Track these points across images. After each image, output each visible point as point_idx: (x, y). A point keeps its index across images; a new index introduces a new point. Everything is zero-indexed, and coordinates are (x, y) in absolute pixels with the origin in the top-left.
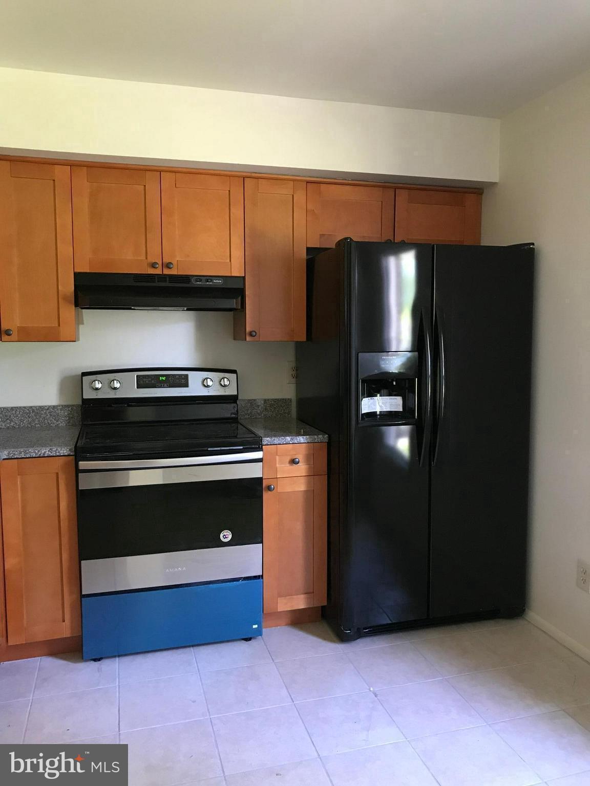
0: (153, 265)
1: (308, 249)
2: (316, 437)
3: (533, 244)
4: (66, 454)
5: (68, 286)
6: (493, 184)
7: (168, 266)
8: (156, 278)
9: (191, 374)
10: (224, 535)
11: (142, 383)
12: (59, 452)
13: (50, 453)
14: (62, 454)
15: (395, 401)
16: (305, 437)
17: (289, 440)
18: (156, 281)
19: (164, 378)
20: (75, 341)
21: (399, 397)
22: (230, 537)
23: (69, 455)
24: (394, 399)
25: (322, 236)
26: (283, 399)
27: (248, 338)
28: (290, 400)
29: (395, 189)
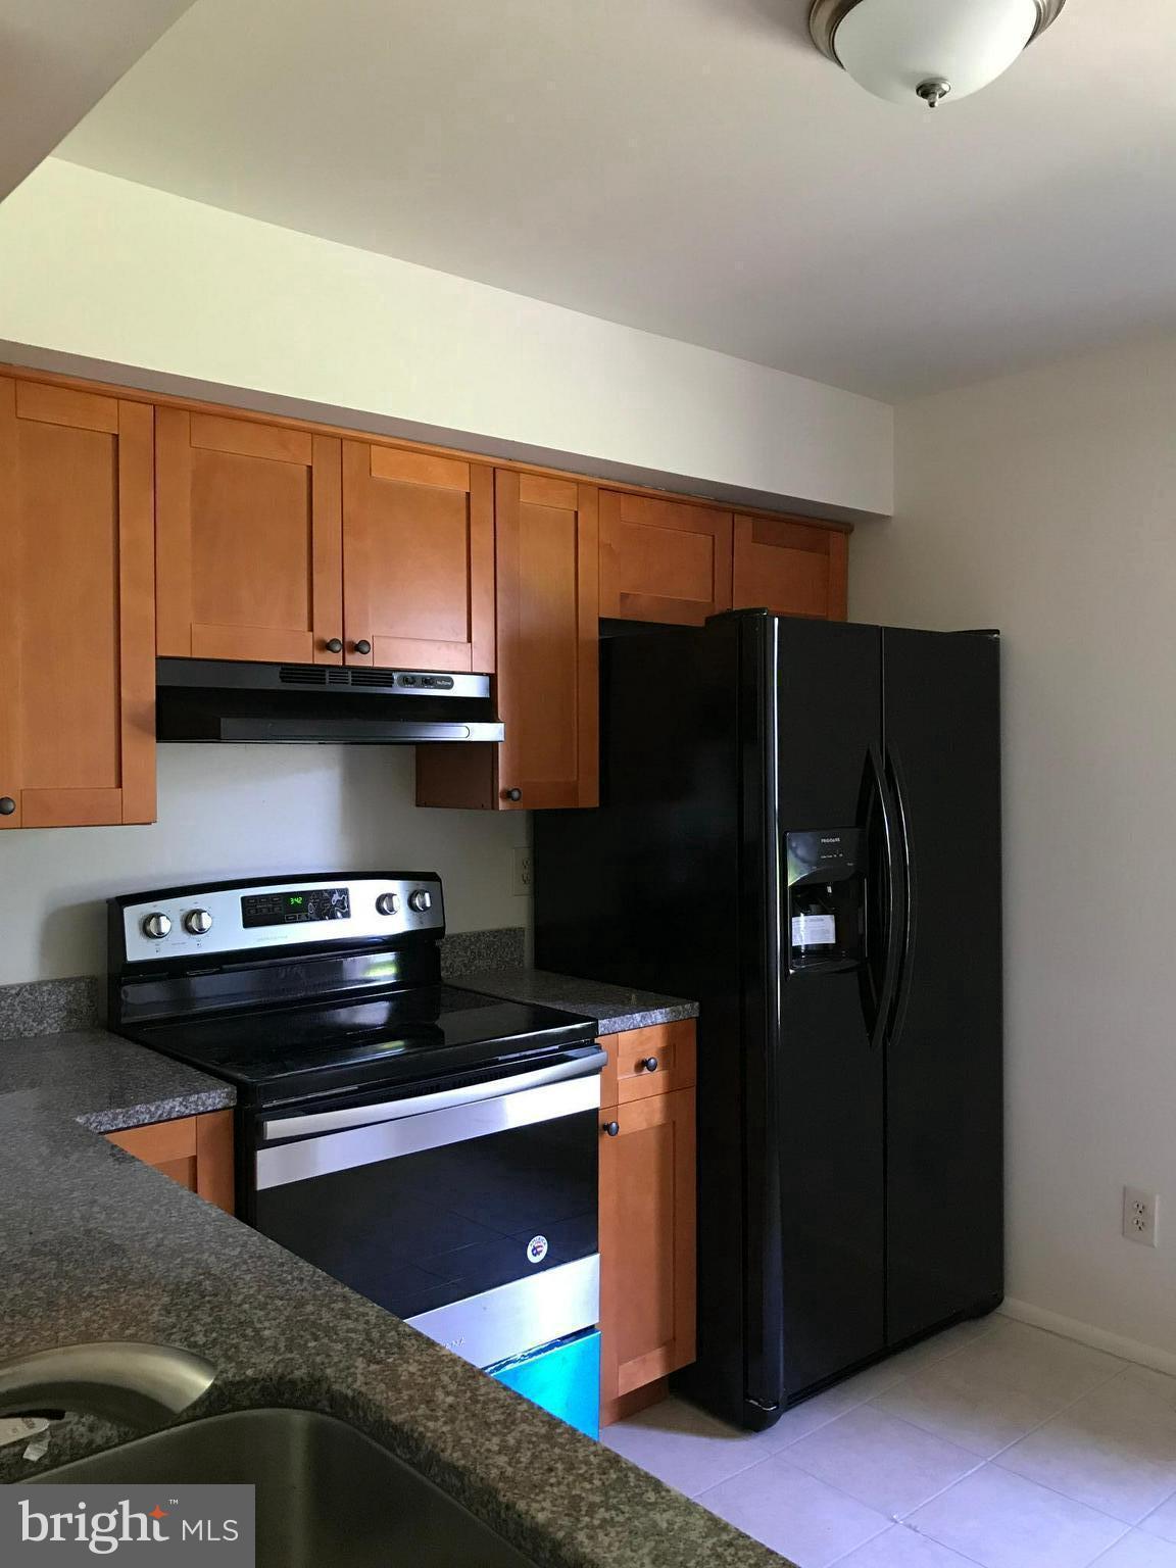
0: (326, 646)
1: (602, 621)
2: (680, 1008)
3: (997, 632)
4: (219, 1106)
5: (142, 691)
6: (881, 519)
7: (359, 647)
8: (327, 674)
9: (355, 887)
10: (535, 1248)
11: (256, 914)
12: (204, 1104)
13: (183, 1109)
14: (210, 1108)
15: (820, 923)
16: (663, 1011)
17: (639, 1019)
18: (327, 680)
19: (299, 901)
20: (149, 824)
21: (828, 916)
22: (545, 1249)
23: (224, 1109)
24: (818, 920)
25: (624, 597)
26: (510, 930)
27: (502, 805)
28: (521, 930)
29: (733, 513)
